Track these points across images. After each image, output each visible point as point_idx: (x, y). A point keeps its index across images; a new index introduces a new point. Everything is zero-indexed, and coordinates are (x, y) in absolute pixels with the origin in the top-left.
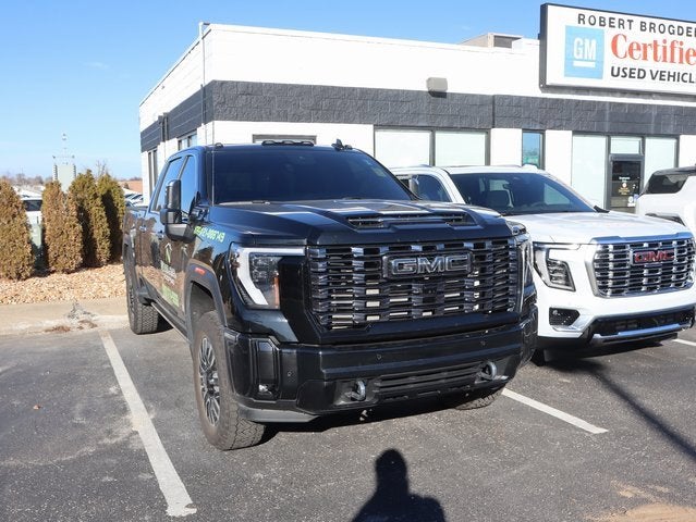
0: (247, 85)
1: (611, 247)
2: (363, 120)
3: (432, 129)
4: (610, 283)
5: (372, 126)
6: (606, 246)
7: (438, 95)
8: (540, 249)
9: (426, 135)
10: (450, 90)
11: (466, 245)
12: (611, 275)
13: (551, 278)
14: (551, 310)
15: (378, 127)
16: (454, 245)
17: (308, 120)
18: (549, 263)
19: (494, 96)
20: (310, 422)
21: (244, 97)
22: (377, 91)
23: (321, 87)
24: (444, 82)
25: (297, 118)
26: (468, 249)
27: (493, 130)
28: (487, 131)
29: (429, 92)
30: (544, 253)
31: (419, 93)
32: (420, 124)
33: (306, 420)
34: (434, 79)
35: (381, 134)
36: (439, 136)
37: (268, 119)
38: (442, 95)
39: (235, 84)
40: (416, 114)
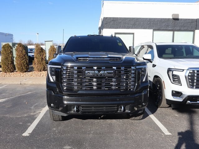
0: (114, 18)
1: (196, 71)
2: (149, 28)
3: (173, 30)
4: (195, 84)
5: (152, 30)
6: (194, 71)
7: (176, 19)
8: (171, 71)
9: (172, 33)
10: (180, 18)
11: (114, 68)
12: (195, 81)
13: (174, 80)
14: (173, 91)
15: (154, 30)
16: (109, 68)
17: (132, 28)
18: (173, 75)
19: (197, 19)
20: (66, 116)
21: (113, 22)
22: (155, 19)
23: (136, 18)
24: (178, 15)
25: (128, 28)
26: (114, 69)
27: (196, 30)
28: (194, 31)
29: (173, 19)
30: (172, 72)
31: (169, 19)
32: (169, 29)
33: (65, 116)
34: (174, 14)
35: (155, 32)
36: (176, 33)
37: (119, 28)
38: (178, 19)
39: (110, 18)
40: (168, 26)
